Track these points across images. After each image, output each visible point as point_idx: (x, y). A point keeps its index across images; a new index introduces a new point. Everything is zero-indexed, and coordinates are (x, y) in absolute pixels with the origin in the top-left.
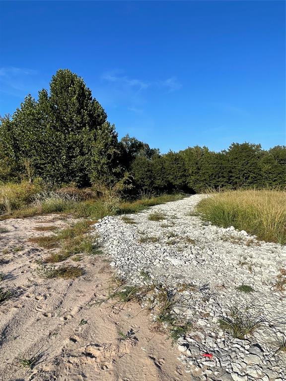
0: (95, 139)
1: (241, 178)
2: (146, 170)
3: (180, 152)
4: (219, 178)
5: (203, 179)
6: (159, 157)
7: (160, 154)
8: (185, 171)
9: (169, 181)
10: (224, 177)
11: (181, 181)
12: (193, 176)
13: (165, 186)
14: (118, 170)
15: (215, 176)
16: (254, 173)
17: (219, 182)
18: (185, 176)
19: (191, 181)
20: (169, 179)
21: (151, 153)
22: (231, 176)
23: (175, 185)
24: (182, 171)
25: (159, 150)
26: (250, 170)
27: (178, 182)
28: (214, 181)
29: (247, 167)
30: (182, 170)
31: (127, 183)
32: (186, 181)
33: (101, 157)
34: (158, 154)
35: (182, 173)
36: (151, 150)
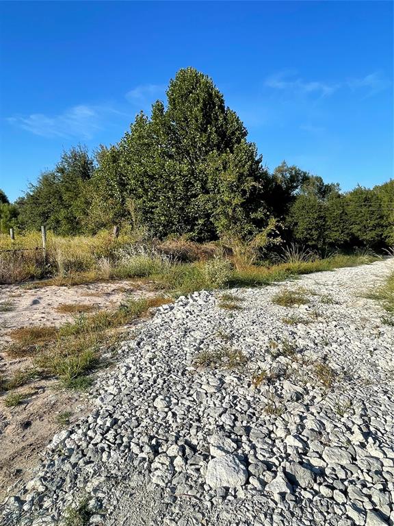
0: (225, 168)
2: (316, 216)
3: (376, 188)
6: (339, 196)
7: (340, 193)
8: (381, 217)
9: (352, 234)
11: (373, 234)
13: (346, 241)
14: (259, 215)
18: (382, 226)
20: (354, 231)
21: (324, 191)
23: (363, 240)
24: (377, 219)
25: (338, 185)
27: (369, 236)
30: (376, 215)
31: (272, 235)
32: (382, 234)
33: (232, 195)
34: (337, 192)
35: (376, 222)
36: (326, 186)
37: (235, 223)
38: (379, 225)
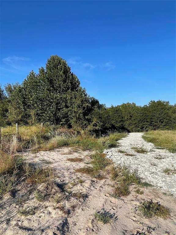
0: (75, 98)
1: (158, 122)
3: (118, 106)
4: (144, 122)
5: (134, 123)
8: (123, 118)
10: (148, 122)
11: (120, 124)
12: (127, 121)
13: (110, 127)
14: (89, 117)
15: (142, 121)
16: (167, 119)
17: (144, 125)
19: (126, 124)
20: (113, 123)
21: (100, 107)
22: (152, 121)
23: (116, 127)
24: (121, 118)
25: (105, 105)
26: (164, 117)
27: (118, 125)
28: (141, 124)
29: (162, 115)
31: (95, 126)
32: (123, 124)
33: (79, 109)
34: (105, 108)
35: (121, 119)
36: (100, 105)
37: (79, 121)
38: (122, 121)
